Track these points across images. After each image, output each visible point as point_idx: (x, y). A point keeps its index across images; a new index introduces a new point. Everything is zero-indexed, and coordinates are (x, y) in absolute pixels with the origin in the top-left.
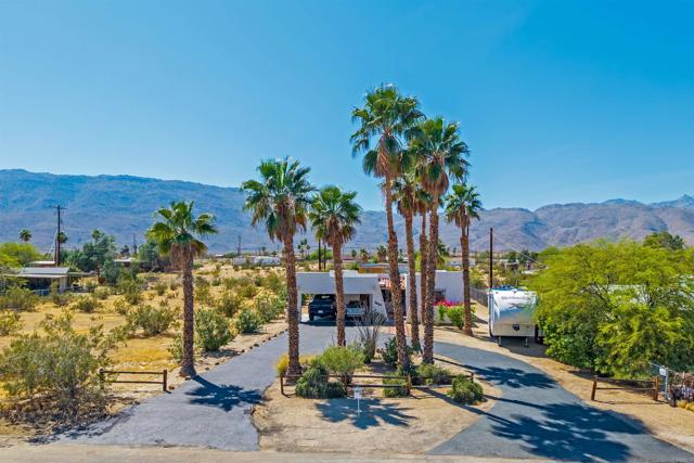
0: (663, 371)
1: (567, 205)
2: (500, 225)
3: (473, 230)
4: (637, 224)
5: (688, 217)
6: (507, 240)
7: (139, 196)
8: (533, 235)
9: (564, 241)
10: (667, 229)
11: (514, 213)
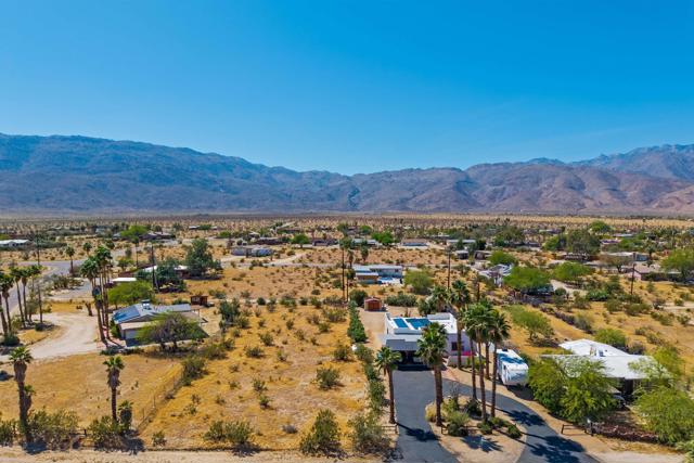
0: (589, 421)
1: (495, 165)
2: (435, 184)
3: (411, 189)
4: (558, 183)
5: (604, 176)
6: (441, 199)
7: (93, 156)
8: (465, 194)
9: (492, 198)
10: (584, 188)
11: (446, 173)
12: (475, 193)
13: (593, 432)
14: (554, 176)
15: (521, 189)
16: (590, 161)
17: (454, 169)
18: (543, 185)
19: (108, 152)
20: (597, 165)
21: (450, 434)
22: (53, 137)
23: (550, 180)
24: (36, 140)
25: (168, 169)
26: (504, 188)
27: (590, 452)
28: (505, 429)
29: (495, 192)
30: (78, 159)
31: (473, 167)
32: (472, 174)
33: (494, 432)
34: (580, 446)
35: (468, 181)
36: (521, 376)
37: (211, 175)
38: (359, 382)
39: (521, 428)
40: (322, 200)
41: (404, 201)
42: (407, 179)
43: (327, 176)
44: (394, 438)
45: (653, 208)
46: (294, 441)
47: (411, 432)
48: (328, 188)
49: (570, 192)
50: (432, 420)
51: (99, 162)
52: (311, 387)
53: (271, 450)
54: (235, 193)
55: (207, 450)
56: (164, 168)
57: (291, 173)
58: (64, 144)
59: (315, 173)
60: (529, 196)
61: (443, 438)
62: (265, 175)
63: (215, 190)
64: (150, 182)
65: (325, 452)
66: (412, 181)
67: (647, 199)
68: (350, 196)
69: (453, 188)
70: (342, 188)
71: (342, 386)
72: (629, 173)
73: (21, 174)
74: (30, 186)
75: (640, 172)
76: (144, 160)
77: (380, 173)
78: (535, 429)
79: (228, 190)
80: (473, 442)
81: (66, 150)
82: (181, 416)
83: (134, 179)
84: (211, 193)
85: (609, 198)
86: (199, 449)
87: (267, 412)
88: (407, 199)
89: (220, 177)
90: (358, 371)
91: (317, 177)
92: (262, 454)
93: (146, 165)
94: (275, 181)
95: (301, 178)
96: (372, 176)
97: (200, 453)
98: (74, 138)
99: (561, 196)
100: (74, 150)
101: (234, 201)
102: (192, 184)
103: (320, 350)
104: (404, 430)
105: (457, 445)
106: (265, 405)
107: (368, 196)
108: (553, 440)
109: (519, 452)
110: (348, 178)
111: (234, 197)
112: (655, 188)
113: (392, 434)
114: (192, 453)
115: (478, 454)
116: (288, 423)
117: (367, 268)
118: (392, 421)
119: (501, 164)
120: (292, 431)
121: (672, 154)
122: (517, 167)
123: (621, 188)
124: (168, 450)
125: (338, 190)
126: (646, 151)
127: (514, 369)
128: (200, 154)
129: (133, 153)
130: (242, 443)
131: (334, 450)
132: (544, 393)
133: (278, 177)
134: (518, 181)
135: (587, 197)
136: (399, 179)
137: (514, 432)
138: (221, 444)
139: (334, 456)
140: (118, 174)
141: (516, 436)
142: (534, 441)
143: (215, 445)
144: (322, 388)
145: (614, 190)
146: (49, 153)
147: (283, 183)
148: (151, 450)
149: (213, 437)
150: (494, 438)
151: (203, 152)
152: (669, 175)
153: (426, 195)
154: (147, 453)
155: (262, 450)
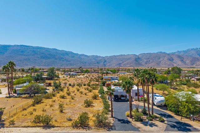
0: (191, 115)
2: (129, 59)
3: (122, 60)
4: (166, 59)
5: (179, 57)
6: (131, 63)
7: (26, 51)
8: (138, 62)
9: (146, 63)
10: (173, 60)
11: (132, 56)
12: (141, 62)
13: (194, 120)
14: (164, 57)
15: (155, 60)
16: (174, 53)
17: (135, 55)
18: (161, 59)
19: (31, 50)
20: (177, 54)
21: (136, 121)
22: (15, 45)
23: (163, 58)
24: (9, 46)
25: (49, 54)
26: (150, 60)
27: (194, 127)
28: (158, 119)
29: (147, 61)
30: (22, 52)
31: (140, 54)
32: (140, 56)
33: (153, 120)
34: (190, 125)
35: (139, 58)
36: (162, 101)
37: (62, 57)
38: (100, 105)
39: (165, 119)
40: (95, 64)
41: (120, 64)
42: (121, 58)
43: (97, 57)
44: (113, 122)
45: (194, 66)
46: (70, 123)
47: (119, 120)
48: (97, 60)
49: (169, 61)
50: (128, 116)
51: (28, 53)
52: (81, 107)
53: (59, 127)
54: (69, 62)
55: (32, 127)
56: (48, 54)
57: (86, 56)
58: (18, 47)
59: (93, 56)
60: (157, 62)
61: (133, 122)
62: (78, 56)
63: (63, 61)
64: (43, 58)
65: (82, 127)
66: (122, 58)
67: (192, 63)
68: (104, 63)
69: (135, 60)
70: (101, 60)
71: (94, 106)
72: (186, 56)
73: (4, 56)
74: (7, 59)
75: (189, 56)
76: (42, 52)
77: (113, 56)
78: (170, 119)
79: (67, 61)
80: (146, 124)
81: (18, 49)
82: (26, 115)
83: (39, 58)
84: (62, 62)
85: (181, 63)
86: (28, 127)
87: (62, 114)
88: (121, 63)
89: (65, 57)
90: (101, 102)
91: (94, 57)
92: (55, 128)
93: (42, 53)
94: (81, 58)
95: (89, 57)
96: (110, 57)
97: (28, 128)
98: (21, 46)
99: (166, 63)
100: (21, 49)
101: (69, 64)
102: (56, 59)
103: (88, 96)
104: (117, 120)
105: (139, 124)
106: (61, 111)
107: (109, 62)
108: (178, 123)
109: (165, 127)
110: (103, 57)
111: (69, 63)
112: (194, 61)
113: (111, 121)
114: (25, 128)
115: (148, 128)
116: (69, 117)
117: (107, 77)
118: (112, 117)
119: (149, 53)
120: (70, 120)
121: (198, 50)
122: (153, 54)
123: (184, 60)
124: (15, 127)
125: (100, 60)
126: (191, 50)
127: (159, 99)
128: (59, 50)
129: (38, 50)
130: (47, 124)
131: (86, 127)
132: (172, 106)
133: (82, 57)
134: (154, 58)
135: (175, 63)
136: (118, 57)
137: (162, 120)
138: (38, 124)
139: (86, 129)
140: (34, 56)
141: (163, 121)
142: (170, 123)
143: (35, 125)
144: (86, 107)
145: (182, 61)
146: (13, 50)
147: (84, 59)
148: (7, 127)
149: (36, 122)
150: (154, 122)
151: (60, 50)
152: (198, 56)
153: (127, 62)
154: (5, 128)
155: (55, 127)
